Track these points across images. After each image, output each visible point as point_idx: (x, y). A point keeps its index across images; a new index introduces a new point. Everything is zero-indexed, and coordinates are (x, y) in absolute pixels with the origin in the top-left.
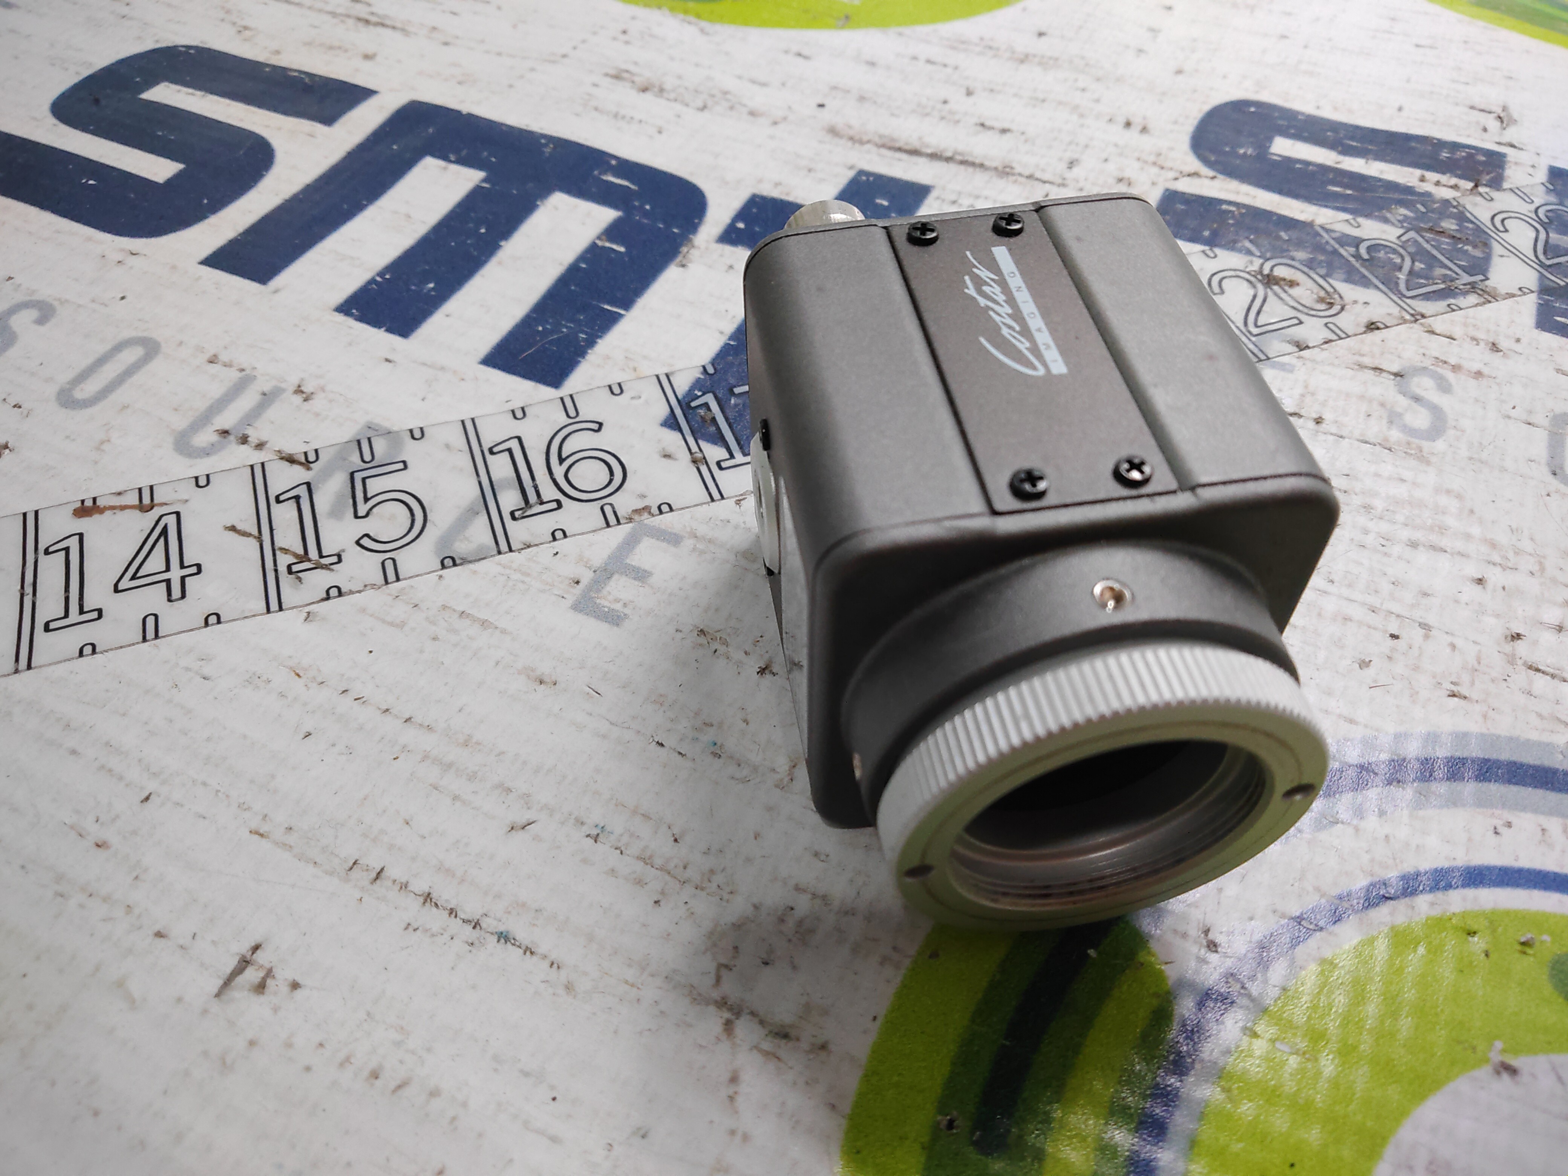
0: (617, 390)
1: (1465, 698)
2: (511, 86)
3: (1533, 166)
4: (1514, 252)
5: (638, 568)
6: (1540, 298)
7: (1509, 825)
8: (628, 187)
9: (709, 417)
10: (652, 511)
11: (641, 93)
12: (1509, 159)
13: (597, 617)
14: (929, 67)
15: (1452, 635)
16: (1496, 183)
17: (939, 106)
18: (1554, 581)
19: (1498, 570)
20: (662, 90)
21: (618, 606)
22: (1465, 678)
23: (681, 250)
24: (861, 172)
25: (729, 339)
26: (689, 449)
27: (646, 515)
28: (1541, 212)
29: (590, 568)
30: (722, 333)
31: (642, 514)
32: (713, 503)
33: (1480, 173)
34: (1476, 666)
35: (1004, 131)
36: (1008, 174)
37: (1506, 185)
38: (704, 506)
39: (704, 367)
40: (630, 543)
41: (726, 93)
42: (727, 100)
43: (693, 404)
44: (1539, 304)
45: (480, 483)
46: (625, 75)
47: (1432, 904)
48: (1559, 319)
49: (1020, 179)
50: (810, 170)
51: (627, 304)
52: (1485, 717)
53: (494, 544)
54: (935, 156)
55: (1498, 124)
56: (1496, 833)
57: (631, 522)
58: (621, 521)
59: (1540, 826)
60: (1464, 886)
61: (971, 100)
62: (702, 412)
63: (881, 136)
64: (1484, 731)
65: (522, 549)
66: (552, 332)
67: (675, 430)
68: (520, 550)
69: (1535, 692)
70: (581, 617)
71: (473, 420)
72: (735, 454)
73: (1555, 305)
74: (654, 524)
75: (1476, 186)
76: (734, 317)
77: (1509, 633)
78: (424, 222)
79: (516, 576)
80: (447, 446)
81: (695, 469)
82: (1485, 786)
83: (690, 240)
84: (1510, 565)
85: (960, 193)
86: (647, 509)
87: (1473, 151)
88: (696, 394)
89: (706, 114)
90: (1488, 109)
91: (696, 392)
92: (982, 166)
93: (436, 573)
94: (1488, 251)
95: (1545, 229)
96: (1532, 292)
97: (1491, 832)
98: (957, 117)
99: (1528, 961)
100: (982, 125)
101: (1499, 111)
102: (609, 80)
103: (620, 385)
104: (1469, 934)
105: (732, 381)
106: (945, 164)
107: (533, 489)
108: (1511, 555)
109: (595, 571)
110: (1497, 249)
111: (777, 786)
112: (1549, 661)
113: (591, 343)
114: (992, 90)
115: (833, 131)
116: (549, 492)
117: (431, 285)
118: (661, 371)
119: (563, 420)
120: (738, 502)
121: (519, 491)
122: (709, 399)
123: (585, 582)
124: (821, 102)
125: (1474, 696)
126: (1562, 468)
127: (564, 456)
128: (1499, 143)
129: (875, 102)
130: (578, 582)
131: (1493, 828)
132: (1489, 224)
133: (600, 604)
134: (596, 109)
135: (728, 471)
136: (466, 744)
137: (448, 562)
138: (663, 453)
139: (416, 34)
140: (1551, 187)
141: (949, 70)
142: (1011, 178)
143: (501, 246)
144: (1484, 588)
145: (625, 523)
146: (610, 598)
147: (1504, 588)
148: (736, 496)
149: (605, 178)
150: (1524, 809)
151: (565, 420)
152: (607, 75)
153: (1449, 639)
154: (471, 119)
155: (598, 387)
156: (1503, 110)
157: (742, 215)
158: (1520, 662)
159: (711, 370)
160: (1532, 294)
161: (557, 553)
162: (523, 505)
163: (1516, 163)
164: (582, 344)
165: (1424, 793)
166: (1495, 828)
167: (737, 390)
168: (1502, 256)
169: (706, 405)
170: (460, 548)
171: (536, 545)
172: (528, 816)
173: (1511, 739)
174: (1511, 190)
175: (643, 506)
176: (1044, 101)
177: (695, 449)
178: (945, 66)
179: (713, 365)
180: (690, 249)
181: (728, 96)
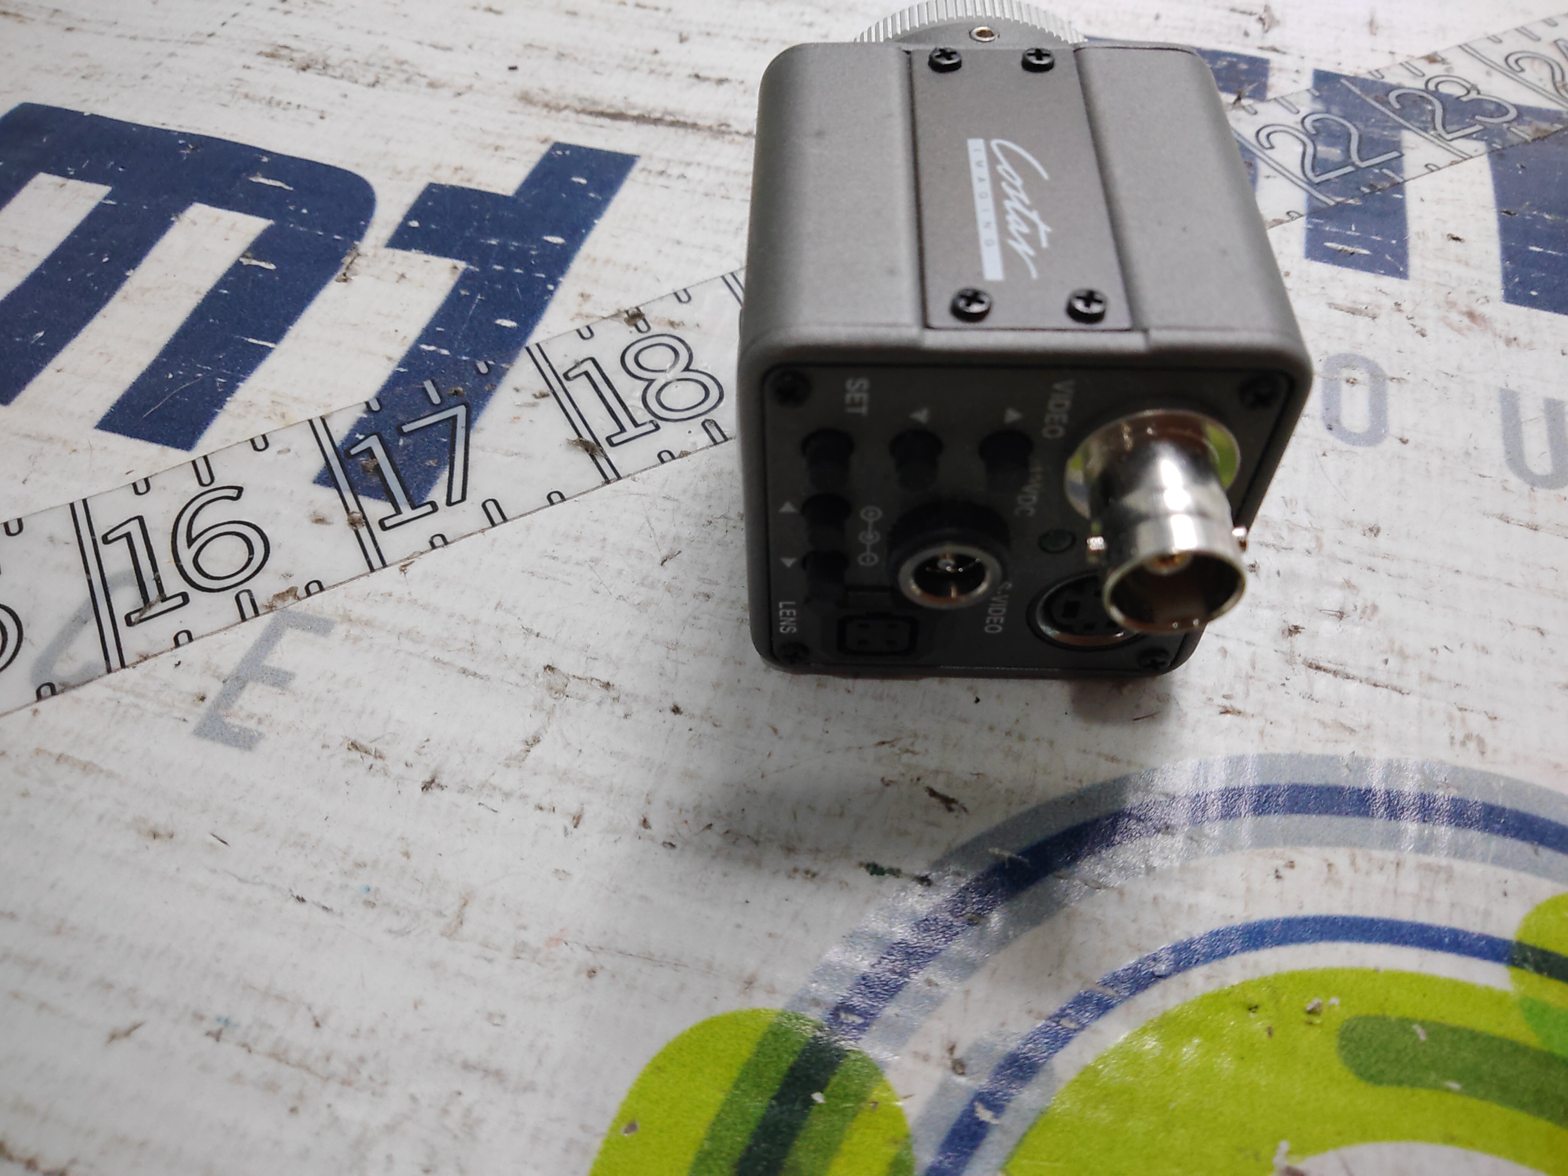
0: (260, 444)
1: (1239, 713)
2: (144, 77)
3: (1297, 71)
4: (1281, 171)
5: (278, 670)
6: (1309, 223)
7: (1291, 865)
8: (280, 188)
9: (371, 465)
10: (298, 594)
11: (302, 73)
12: (1272, 65)
13: (226, 742)
14: (639, 11)
15: (1224, 637)
16: (1260, 93)
17: (649, 57)
18: (1333, 558)
19: (1271, 552)
20: (326, 66)
21: (251, 724)
22: (1239, 689)
23: (343, 260)
24: (557, 146)
25: (399, 366)
26: (347, 509)
27: (291, 600)
28: (1308, 122)
29: (218, 678)
30: (390, 359)
31: (286, 598)
32: (374, 574)
33: (1241, 84)
34: (1251, 673)
35: (721, 81)
36: (723, 133)
37: (1270, 95)
38: (362, 578)
39: (367, 403)
40: (270, 638)
41: (402, 63)
42: (403, 71)
43: (353, 451)
44: (1308, 229)
45: (90, 582)
46: (284, 52)
47: (1209, 978)
48: (1329, 244)
49: (738, 138)
50: (497, 148)
51: (277, 335)
52: (1262, 733)
53: (103, 658)
54: (641, 119)
55: (1259, 27)
56: (1278, 877)
57: (272, 611)
58: (260, 612)
59: (1327, 860)
60: (1243, 950)
61: (686, 46)
62: (363, 460)
63: (581, 100)
64: (1262, 751)
65: (138, 663)
66: (185, 379)
67: (330, 486)
68: (134, 665)
69: (1317, 696)
70: (205, 744)
71: (85, 501)
72: (402, 508)
73: (1324, 228)
74: (298, 611)
75: (1239, 99)
76: (405, 337)
77: (1285, 626)
78: (35, 255)
79: (127, 699)
80: (51, 539)
81: (353, 533)
82: (1264, 818)
83: (355, 248)
84: (1284, 545)
85: (669, 161)
86: (292, 592)
87: (1235, 60)
88: (357, 438)
89: (378, 90)
90: (1249, 10)
91: (358, 436)
92: (694, 126)
93: (29, 708)
94: (1252, 172)
95: (1313, 141)
96: (1301, 216)
97: (1272, 876)
98: (668, 69)
99: (1314, 1034)
100: (697, 76)
101: (1260, 11)
102: (263, 59)
103: (264, 437)
104: (1250, 1009)
105: (401, 417)
106: (652, 127)
107: (154, 582)
108: (1285, 533)
109: (224, 682)
110: (1263, 169)
111: (443, 934)
112: (1330, 656)
113: (231, 388)
114: (708, 34)
115: (526, 98)
116: (174, 584)
117: (41, 334)
118: (315, 415)
119: (195, 488)
120: (403, 569)
121: (138, 587)
122: (373, 442)
123: (211, 697)
124: (512, 64)
125: (1249, 710)
126: (1337, 421)
127: (194, 536)
128: (1261, 48)
129: (576, 59)
130: (203, 699)
131: (1273, 872)
132: (1253, 141)
133: (229, 723)
134: (246, 96)
135: (392, 530)
136: (58, 931)
137: (46, 691)
138: (314, 518)
139: (33, 20)
140: (1317, 94)
141: (661, 14)
142: (728, 138)
143: (128, 277)
144: (1257, 575)
145: (264, 614)
146: (243, 714)
147: (1278, 573)
148: (401, 561)
149: (254, 180)
150: (1308, 842)
151: (197, 489)
152: (260, 54)
153: (1220, 643)
154: (96, 120)
155: (239, 443)
156: (1265, 11)
157: (416, 211)
158: (1299, 660)
159: (375, 407)
160: (1302, 218)
161: (179, 663)
162: (142, 605)
163: (1280, 70)
164: (220, 390)
165: (1196, 837)
166: (1277, 871)
167: (406, 428)
168: (1268, 177)
169: (369, 451)
170: (62, 671)
171: (155, 655)
172: (135, 1016)
173: (1291, 757)
174: (1275, 99)
175: (287, 588)
176: (766, 41)
177: (353, 507)
178: (657, 9)
179: (378, 400)
180: (355, 258)
181: (405, 67)
